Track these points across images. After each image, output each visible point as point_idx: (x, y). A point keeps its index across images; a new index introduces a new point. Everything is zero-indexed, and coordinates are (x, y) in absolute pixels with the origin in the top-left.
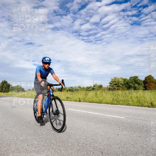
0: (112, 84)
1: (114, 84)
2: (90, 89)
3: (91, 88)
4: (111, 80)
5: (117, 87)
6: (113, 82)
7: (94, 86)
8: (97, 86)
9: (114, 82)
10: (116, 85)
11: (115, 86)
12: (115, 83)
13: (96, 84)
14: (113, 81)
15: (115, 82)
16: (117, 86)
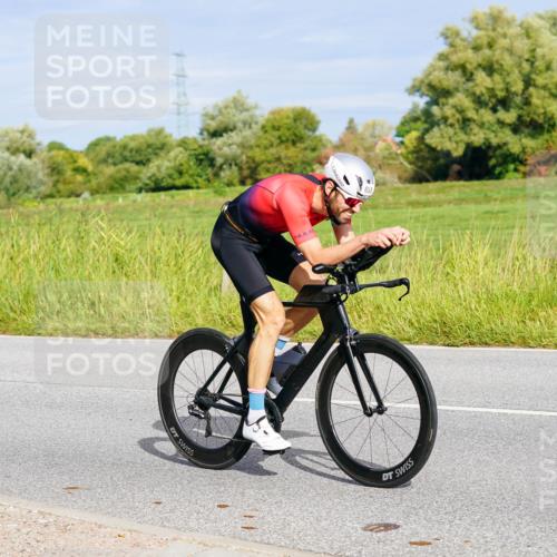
0: (461, 99)
1: (479, 102)
2: (160, 166)
3: (178, 156)
4: (443, 48)
5: (515, 129)
6: (469, 76)
7: (215, 134)
8: (248, 124)
9: (481, 76)
10: (504, 103)
11: (487, 116)
12: (497, 83)
13: (238, 104)
14: (472, 58)
15: (490, 69)
16: (510, 117)
